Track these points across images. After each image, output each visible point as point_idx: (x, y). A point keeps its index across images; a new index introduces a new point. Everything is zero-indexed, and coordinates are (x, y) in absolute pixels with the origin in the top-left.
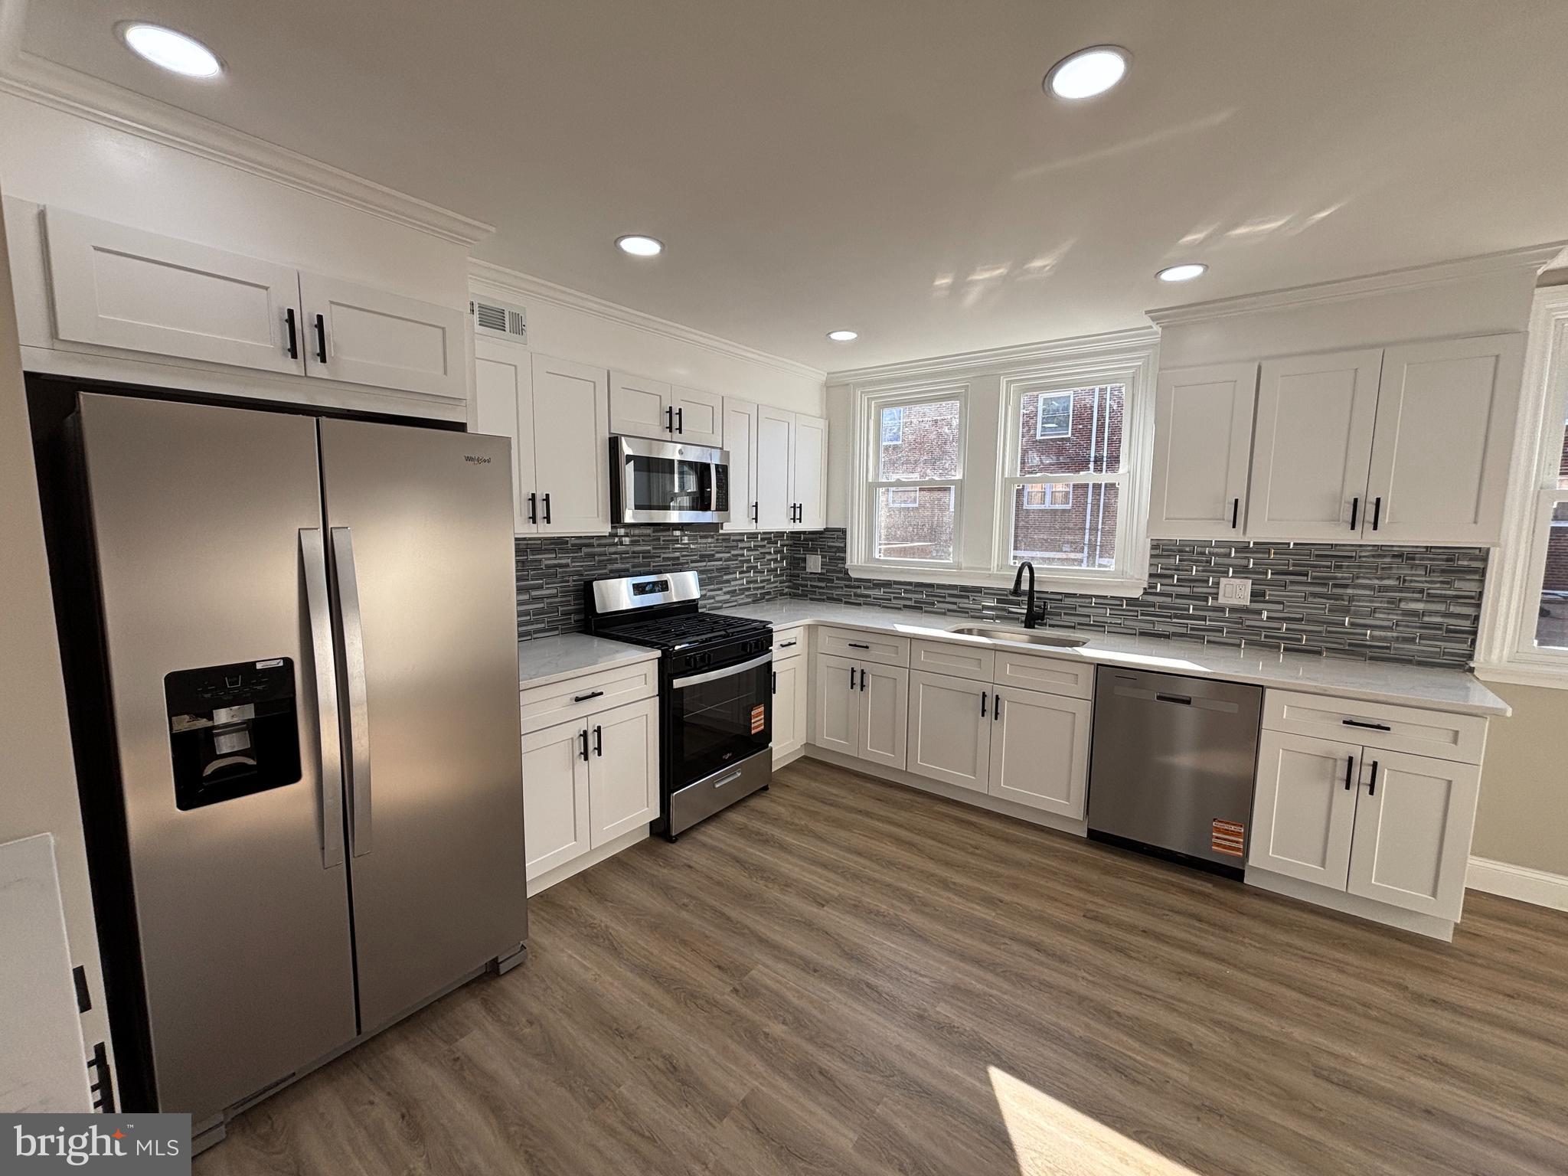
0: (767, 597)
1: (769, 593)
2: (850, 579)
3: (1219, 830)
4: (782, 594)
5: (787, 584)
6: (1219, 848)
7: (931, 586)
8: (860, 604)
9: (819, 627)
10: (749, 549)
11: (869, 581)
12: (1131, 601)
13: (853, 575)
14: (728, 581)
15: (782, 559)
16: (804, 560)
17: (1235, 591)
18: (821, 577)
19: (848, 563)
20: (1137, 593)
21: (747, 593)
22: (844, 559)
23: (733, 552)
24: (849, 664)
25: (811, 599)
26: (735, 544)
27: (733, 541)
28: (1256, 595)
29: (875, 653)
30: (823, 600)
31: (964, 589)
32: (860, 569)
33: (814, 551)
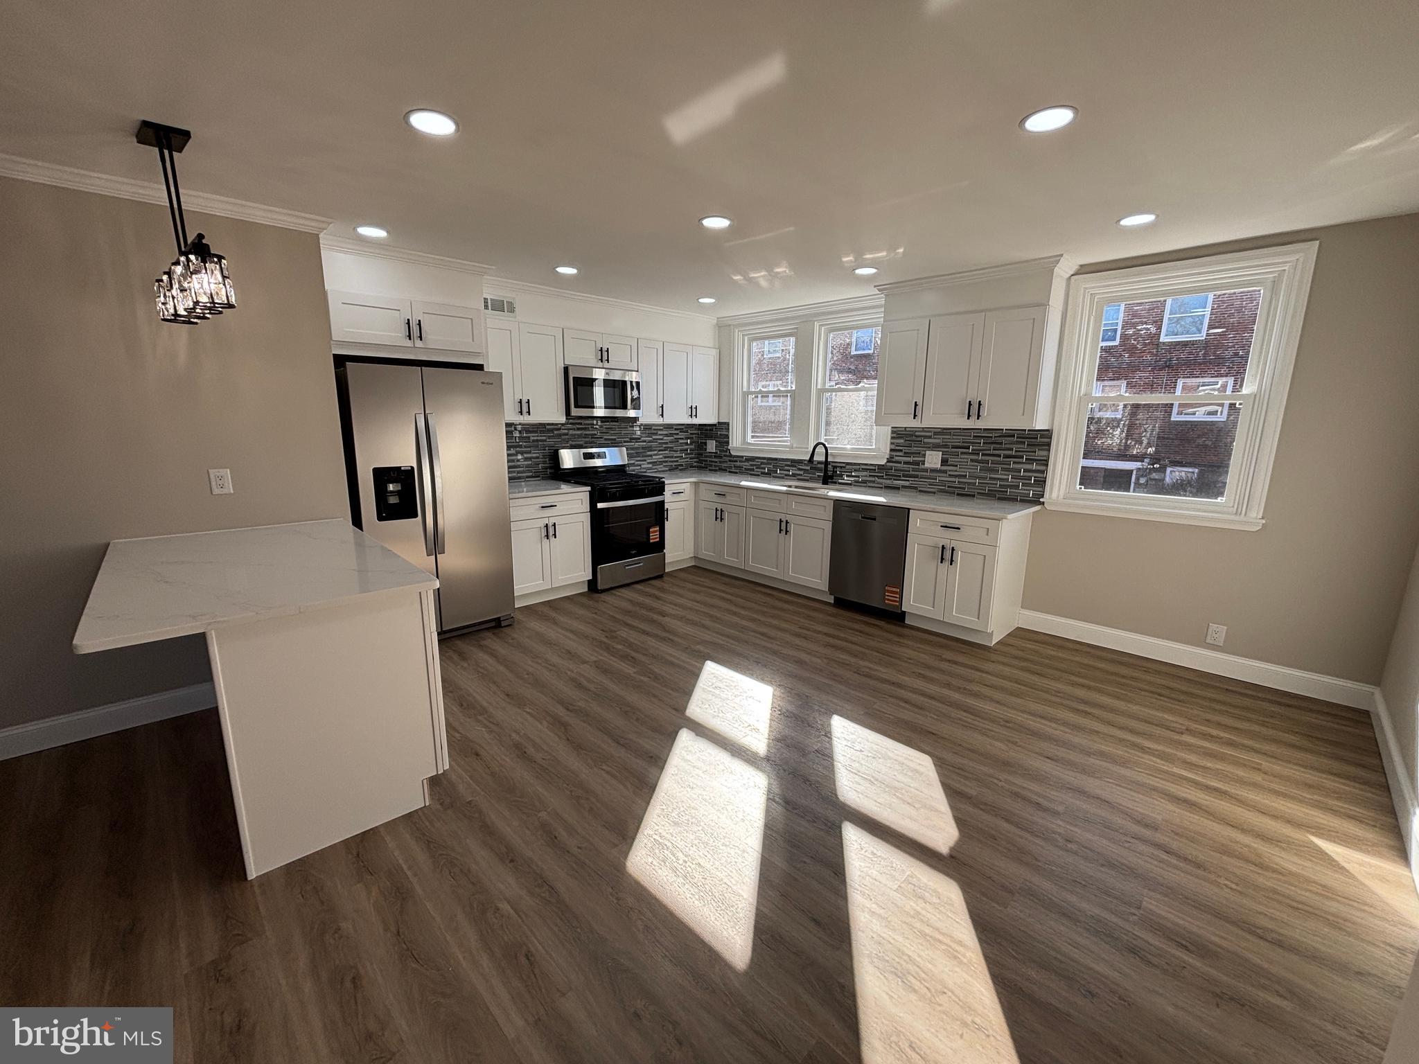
0: (680, 468)
1: (682, 465)
2: (731, 456)
3: (888, 591)
4: (692, 467)
5: (696, 460)
6: (890, 601)
7: (776, 459)
8: (736, 473)
9: (701, 484)
10: (665, 435)
11: (742, 457)
12: (881, 467)
13: (733, 453)
14: (651, 456)
15: (691, 444)
16: (706, 444)
17: (933, 459)
18: (716, 455)
19: (730, 445)
20: (883, 462)
21: (664, 464)
22: (728, 443)
23: (654, 437)
24: (714, 506)
25: (710, 470)
26: (655, 432)
27: (654, 430)
28: (944, 462)
29: (729, 499)
30: (716, 471)
31: (793, 461)
32: (737, 449)
33: (711, 438)
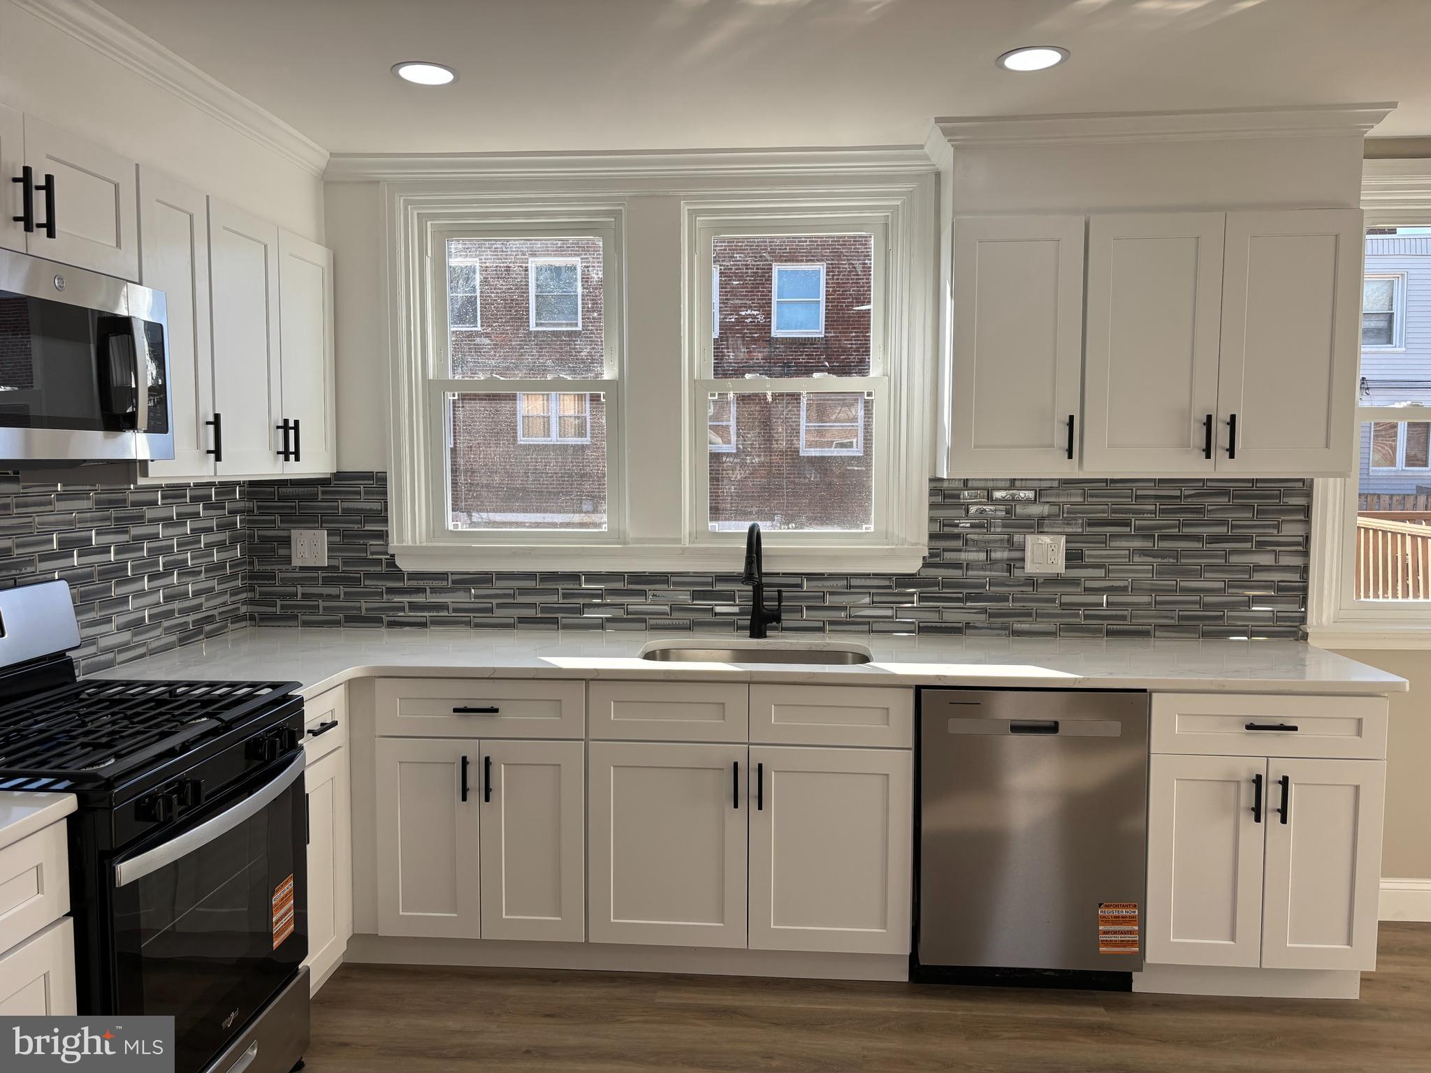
0: (208, 628)
1: (209, 619)
2: (398, 574)
3: (1106, 920)
4: (237, 619)
5: (244, 595)
6: (1108, 947)
8: (423, 625)
10: (168, 522)
11: (443, 576)
12: (905, 580)
13: (405, 565)
14: (123, 600)
15: (234, 541)
16: (286, 542)
17: (1045, 554)
18: (331, 576)
19: (394, 543)
20: (916, 566)
21: (166, 624)
22: (383, 535)
23: (135, 531)
25: (306, 624)
26: (135, 511)
27: (134, 504)
28: (1073, 557)
30: (337, 623)
32: (415, 552)
33: (310, 520)
